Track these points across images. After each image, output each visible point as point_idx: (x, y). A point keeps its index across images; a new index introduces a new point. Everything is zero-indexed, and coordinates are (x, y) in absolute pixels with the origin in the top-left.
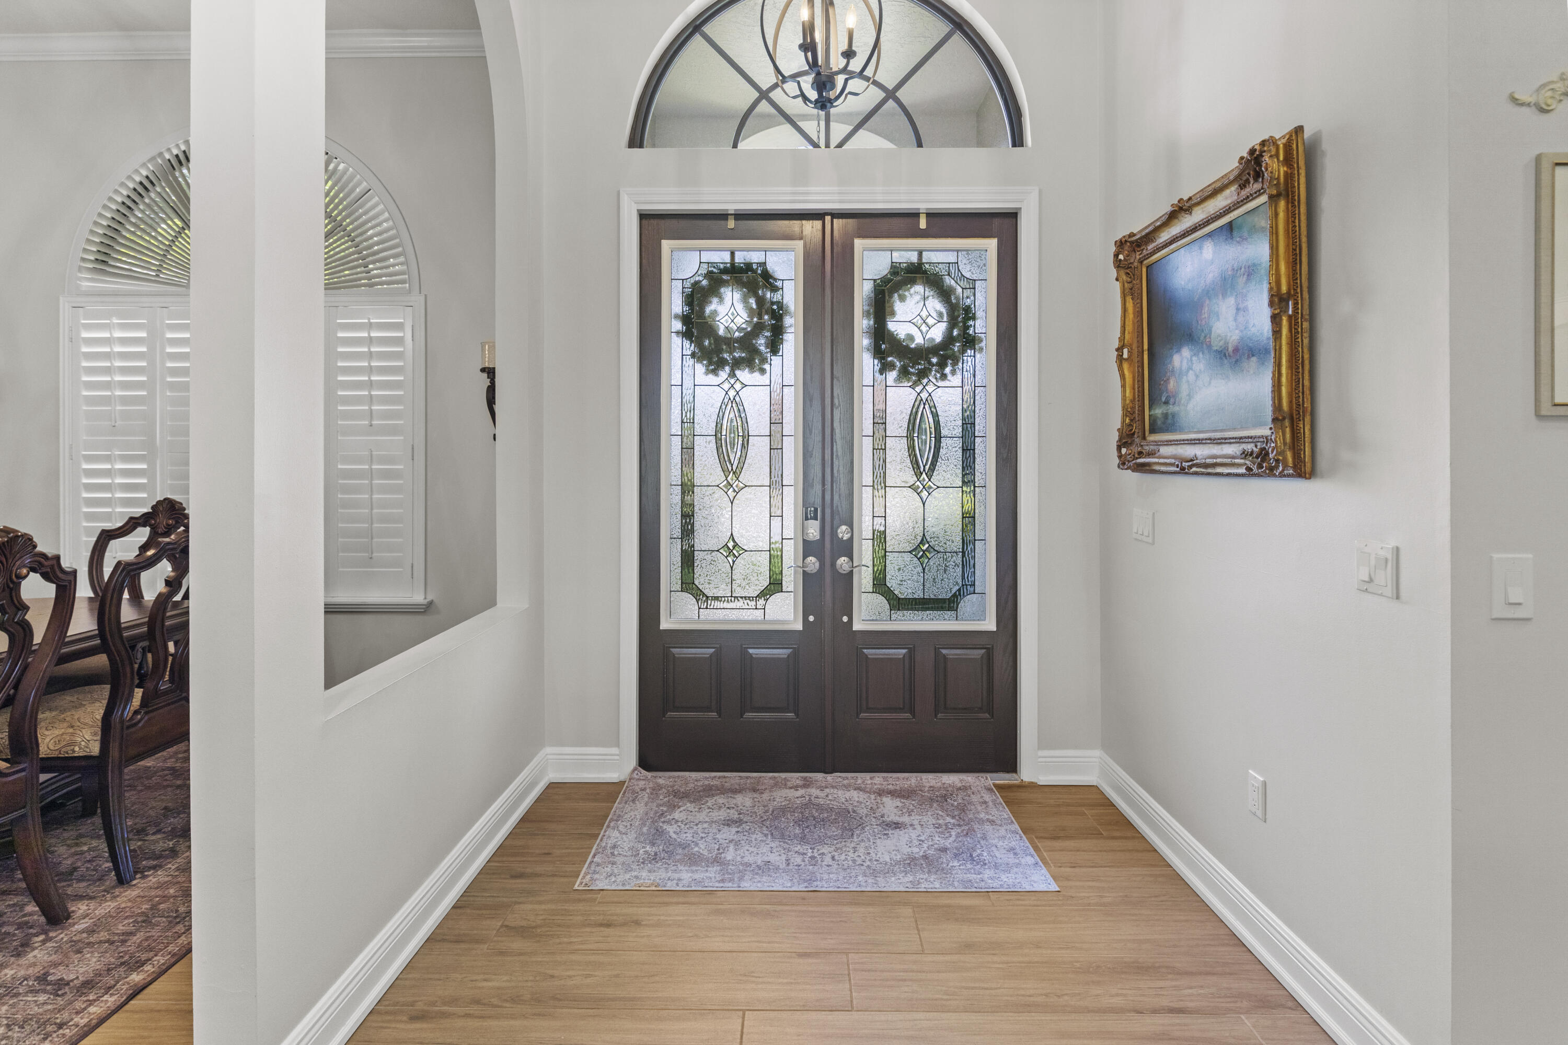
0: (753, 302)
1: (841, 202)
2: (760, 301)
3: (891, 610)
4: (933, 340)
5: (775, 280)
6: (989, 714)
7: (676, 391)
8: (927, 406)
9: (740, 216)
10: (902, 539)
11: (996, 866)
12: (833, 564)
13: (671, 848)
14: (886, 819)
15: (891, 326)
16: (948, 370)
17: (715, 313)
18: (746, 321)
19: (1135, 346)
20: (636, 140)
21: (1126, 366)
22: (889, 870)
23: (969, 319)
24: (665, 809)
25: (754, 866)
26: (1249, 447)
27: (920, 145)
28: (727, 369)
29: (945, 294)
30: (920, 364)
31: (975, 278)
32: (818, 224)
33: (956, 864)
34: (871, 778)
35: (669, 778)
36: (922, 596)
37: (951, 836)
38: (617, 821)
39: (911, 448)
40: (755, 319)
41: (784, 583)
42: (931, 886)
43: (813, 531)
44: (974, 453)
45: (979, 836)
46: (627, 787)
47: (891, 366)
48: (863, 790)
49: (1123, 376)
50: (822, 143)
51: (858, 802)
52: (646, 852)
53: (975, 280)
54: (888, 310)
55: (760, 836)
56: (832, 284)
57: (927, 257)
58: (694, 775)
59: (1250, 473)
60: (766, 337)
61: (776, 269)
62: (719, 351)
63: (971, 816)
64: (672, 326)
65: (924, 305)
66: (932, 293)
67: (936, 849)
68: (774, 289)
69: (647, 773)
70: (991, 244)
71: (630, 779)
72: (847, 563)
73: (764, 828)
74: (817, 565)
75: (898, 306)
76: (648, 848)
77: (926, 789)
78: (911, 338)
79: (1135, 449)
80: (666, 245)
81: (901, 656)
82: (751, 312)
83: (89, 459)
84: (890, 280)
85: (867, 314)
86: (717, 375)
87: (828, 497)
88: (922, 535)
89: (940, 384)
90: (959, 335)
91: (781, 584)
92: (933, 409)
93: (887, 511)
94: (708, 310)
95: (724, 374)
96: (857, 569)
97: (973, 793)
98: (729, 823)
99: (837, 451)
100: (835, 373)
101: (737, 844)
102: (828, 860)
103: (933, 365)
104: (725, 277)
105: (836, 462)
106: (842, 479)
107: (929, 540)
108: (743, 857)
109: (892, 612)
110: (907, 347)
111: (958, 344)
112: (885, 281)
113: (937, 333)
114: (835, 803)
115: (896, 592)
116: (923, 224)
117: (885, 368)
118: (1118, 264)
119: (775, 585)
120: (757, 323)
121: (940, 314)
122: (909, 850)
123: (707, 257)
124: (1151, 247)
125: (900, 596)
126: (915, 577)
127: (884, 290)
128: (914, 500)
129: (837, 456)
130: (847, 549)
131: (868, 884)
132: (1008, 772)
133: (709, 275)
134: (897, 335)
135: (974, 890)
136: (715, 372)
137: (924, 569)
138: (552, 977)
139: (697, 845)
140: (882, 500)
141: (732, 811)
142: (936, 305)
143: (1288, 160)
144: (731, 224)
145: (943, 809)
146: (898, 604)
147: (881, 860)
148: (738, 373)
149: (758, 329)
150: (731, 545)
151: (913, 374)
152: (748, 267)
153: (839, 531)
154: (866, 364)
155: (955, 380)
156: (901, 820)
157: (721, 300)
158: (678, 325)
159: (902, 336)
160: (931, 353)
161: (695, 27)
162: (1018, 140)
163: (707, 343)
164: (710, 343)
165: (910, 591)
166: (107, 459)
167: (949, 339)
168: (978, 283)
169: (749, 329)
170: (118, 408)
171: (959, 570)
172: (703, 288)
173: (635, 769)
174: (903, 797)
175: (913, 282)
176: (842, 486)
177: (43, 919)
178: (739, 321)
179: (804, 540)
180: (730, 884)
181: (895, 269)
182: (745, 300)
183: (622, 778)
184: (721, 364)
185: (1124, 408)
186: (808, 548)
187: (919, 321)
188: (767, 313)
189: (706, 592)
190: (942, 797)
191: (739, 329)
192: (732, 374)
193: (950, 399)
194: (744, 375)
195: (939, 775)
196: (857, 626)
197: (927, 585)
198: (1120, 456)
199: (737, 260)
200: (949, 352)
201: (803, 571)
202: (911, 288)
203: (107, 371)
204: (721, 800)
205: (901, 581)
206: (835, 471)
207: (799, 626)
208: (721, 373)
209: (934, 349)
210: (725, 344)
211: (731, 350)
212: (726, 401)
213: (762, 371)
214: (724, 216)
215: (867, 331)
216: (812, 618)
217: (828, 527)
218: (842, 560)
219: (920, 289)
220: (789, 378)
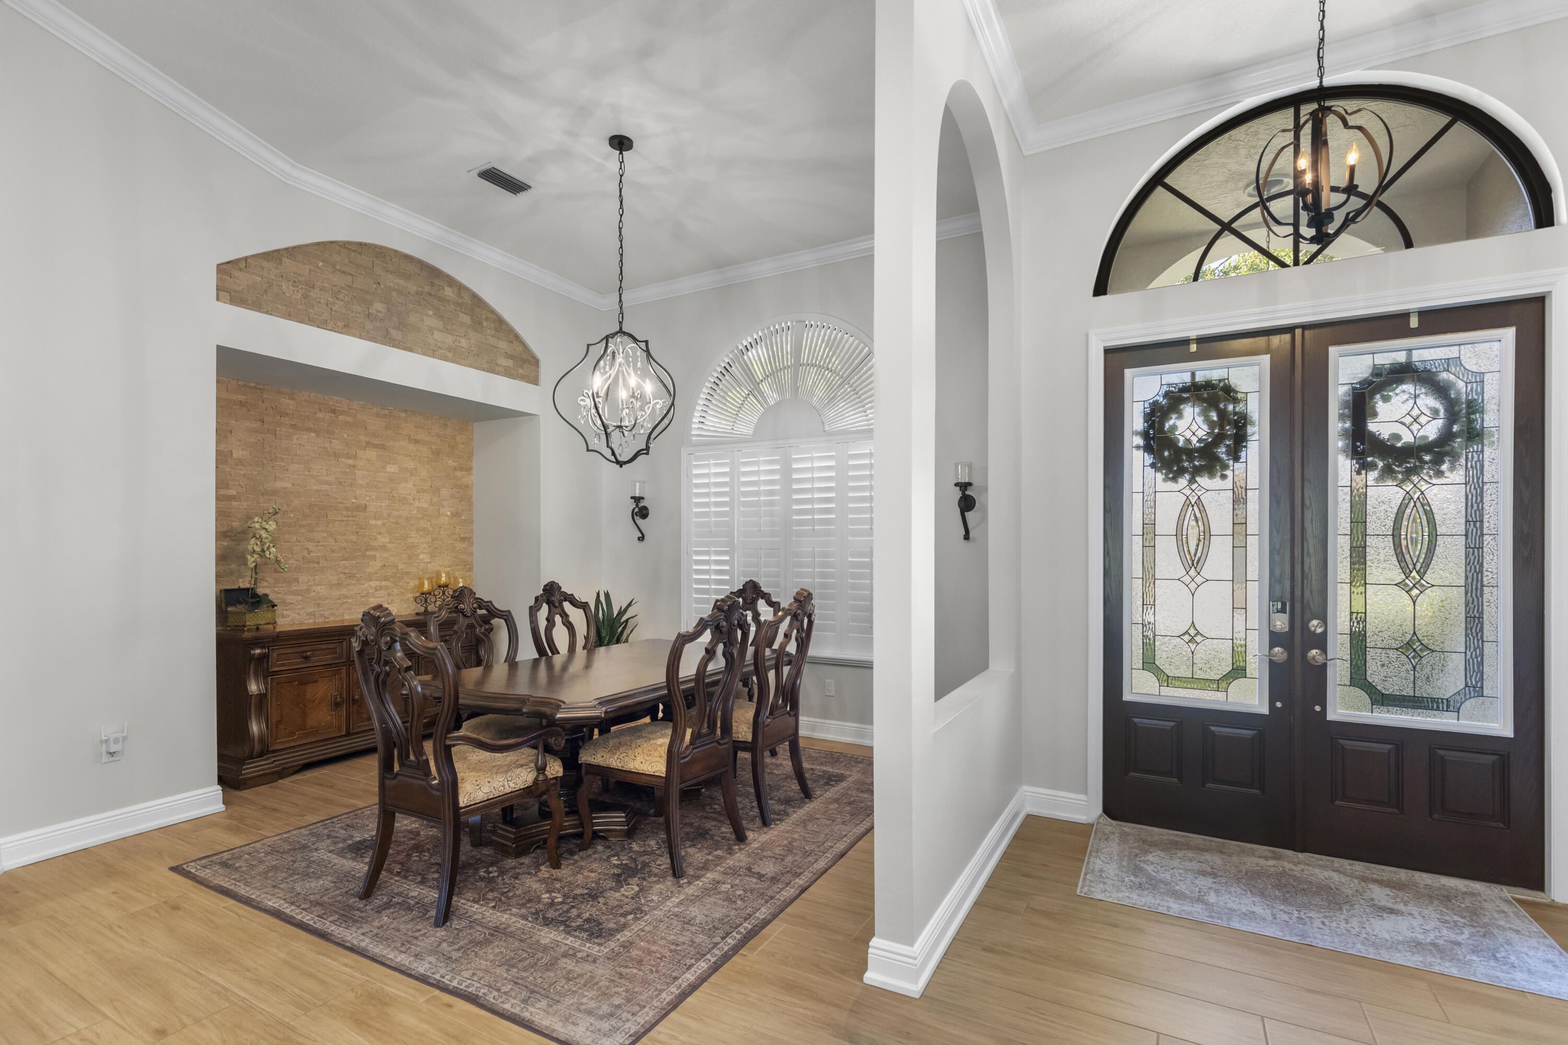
0: (1214, 416)
1: (1313, 314)
2: (1222, 414)
3: (1372, 705)
4: (1426, 437)
5: (1237, 392)
6: (1504, 823)
7: (1138, 498)
8: (1418, 504)
9: (1200, 340)
10: (1386, 636)
11: (1530, 972)
12: (1304, 656)
13: (1153, 882)
14: (1376, 902)
15: (1372, 426)
16: (1444, 467)
17: (1174, 428)
18: (1208, 433)
20: (1101, 288)
22: (1393, 946)
23: (1474, 413)
24: (1138, 851)
25: (1238, 912)
27: (1409, 244)
28: (1187, 476)
29: (1441, 390)
30: (1409, 462)
31: (1483, 371)
32: (1287, 337)
33: (1474, 958)
34: (1350, 865)
35: (1134, 828)
36: (1412, 694)
37: (1463, 933)
38: (1097, 852)
39: (1397, 546)
40: (1216, 431)
41: (1248, 670)
42: (1447, 970)
43: (1281, 623)
44: (1483, 552)
45: (1501, 940)
46: (1096, 829)
47: (1372, 466)
48: (1344, 873)
50: (1289, 260)
51: (1339, 882)
52: (1131, 881)
53: (1483, 373)
54: (1368, 411)
55: (1239, 891)
56: (1303, 392)
57: (1417, 356)
58: (1156, 830)
60: (1228, 446)
61: (1238, 383)
62: (1178, 461)
63: (1486, 920)
64: (1133, 440)
65: (1415, 403)
66: (1423, 390)
67: (1445, 941)
68: (1236, 401)
69: (1112, 821)
70: (1509, 334)
71: (1098, 823)
72: (1320, 655)
73: (1241, 885)
74: (1286, 655)
75: (1380, 406)
76: (1132, 878)
77: (1421, 886)
78: (1397, 437)
80: (1128, 373)
81: (1387, 751)
82: (1211, 424)
83: (697, 553)
84: (1371, 383)
85: (1342, 417)
86: (1177, 482)
87: (1298, 592)
88: (1412, 632)
89: (1434, 481)
90: (1461, 431)
91: (1245, 670)
92: (1425, 507)
93: (1368, 607)
94: (1168, 425)
95: (1183, 481)
96: (1331, 662)
97: (1485, 901)
98: (1204, 873)
99: (1308, 549)
100: (1306, 475)
101: (1217, 892)
102: (1317, 923)
103: (1426, 463)
104: (1185, 395)
105: (1307, 560)
106: (1314, 575)
107: (1421, 638)
108: (1226, 903)
109: (1374, 706)
110: (1393, 447)
111: (1459, 440)
112: (1365, 383)
113: (1432, 430)
114: (1312, 878)
115: (1379, 688)
116: (1414, 322)
117: (1364, 467)
119: (1238, 672)
120: (1219, 434)
121: (1435, 412)
122: (1412, 934)
123: (1169, 379)
125: (1383, 691)
126: (1403, 674)
127: (1364, 393)
128: (1402, 598)
129: (1308, 553)
130: (1321, 642)
131: (1371, 954)
132: (1532, 889)
133: (1167, 395)
134: (1379, 435)
135: (1505, 986)
136: (1174, 479)
137: (1414, 668)
138: (1081, 950)
139: (1177, 885)
140: (1362, 598)
141: (1204, 865)
142: (1428, 401)
144: (1193, 348)
145: (1447, 908)
146: (1381, 699)
147: (1380, 936)
148: (1198, 479)
149: (1218, 439)
150: (1192, 632)
151: (1399, 472)
152: (1208, 385)
153: (1310, 625)
154: (1342, 465)
155: (1457, 476)
156: (1396, 907)
157: (1180, 416)
158: (1139, 441)
159: (1385, 435)
160: (1423, 451)
161: (1158, 180)
162: (1545, 221)
163: (1166, 454)
164: (1170, 455)
165: (1396, 687)
166: (707, 553)
167: (1446, 437)
168: (1487, 377)
169: (1210, 440)
170: (713, 519)
172: (1162, 407)
173: (1100, 816)
174: (1394, 888)
175: (1401, 381)
176: (1314, 583)
177: (733, 837)
178: (1201, 433)
179: (1270, 631)
180: (1219, 921)
181: (1377, 371)
182: (1205, 413)
183: (1090, 821)
184: (1181, 472)
186: (1275, 639)
187: (1408, 420)
188: (1229, 424)
189: (1167, 672)
190: (1446, 898)
191: (1200, 441)
192: (1192, 481)
193: (1449, 496)
194: (1203, 481)
195: (1437, 876)
196: (1331, 716)
197: (1419, 683)
199: (1198, 379)
200: (1447, 448)
201: (1270, 659)
202: (1397, 387)
203: (707, 495)
204: (1190, 854)
205: (1386, 677)
206: (1306, 568)
207: (1265, 710)
208: (1180, 480)
209: (1428, 447)
210: (1186, 455)
211: (1191, 460)
212: (1187, 504)
213: (1224, 477)
214: (1186, 342)
215: (1344, 434)
216: (1279, 705)
217: (1298, 620)
218: (1314, 652)
219: (1408, 387)
220: (1253, 481)
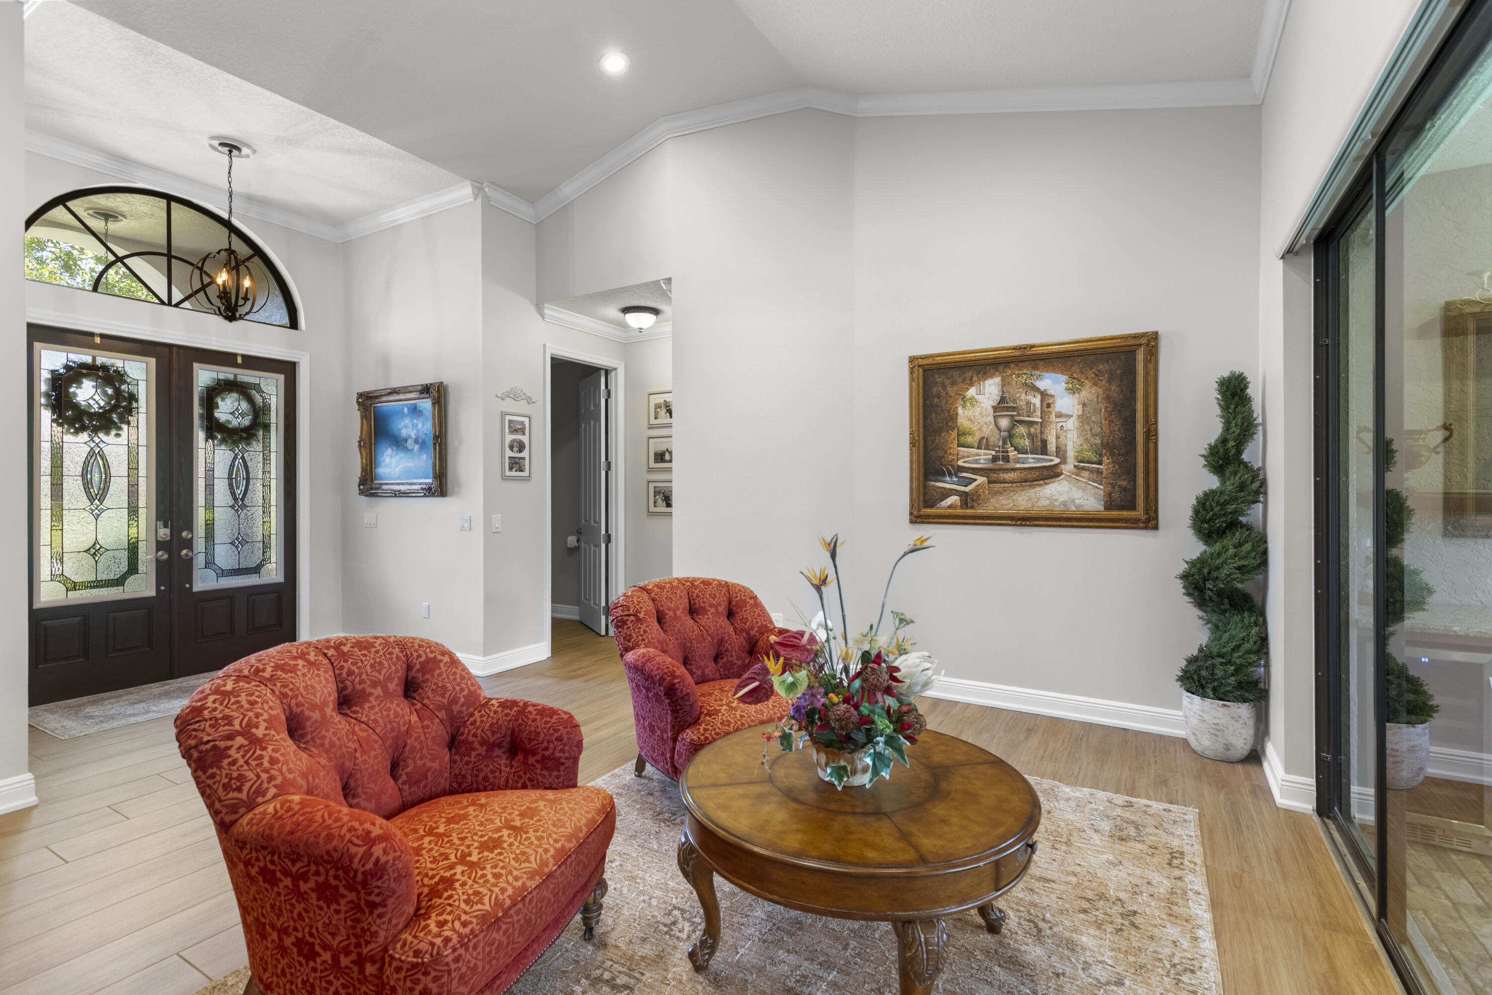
0: (110, 391)
2: (116, 391)
4: (242, 424)
5: (129, 378)
6: (280, 627)
7: (47, 445)
8: (241, 462)
9: (104, 336)
10: (223, 537)
12: (179, 554)
15: (216, 415)
16: (253, 441)
17: (76, 394)
18: (105, 402)
19: (367, 441)
21: (363, 449)
23: (265, 414)
26: (424, 486)
28: (89, 432)
29: (250, 400)
30: (235, 437)
31: (270, 394)
32: (167, 351)
36: (238, 567)
39: (230, 484)
40: (112, 402)
41: (140, 569)
43: (164, 534)
44: (270, 488)
47: (216, 437)
49: (361, 454)
50: (164, 298)
54: (214, 404)
55: (166, 701)
56: (178, 387)
57: (240, 379)
59: (425, 496)
60: (121, 414)
61: (131, 372)
62: (80, 420)
64: (41, 400)
65: (238, 404)
66: (241, 398)
68: (127, 383)
69: (35, 707)
70: (281, 377)
72: (188, 553)
74: (166, 555)
75: (220, 403)
78: (229, 422)
79: (368, 486)
80: (41, 346)
81: (225, 605)
82: (108, 397)
84: (216, 389)
85: (200, 406)
86: (81, 436)
88: (238, 533)
89: (248, 449)
90: (260, 424)
91: (138, 569)
92: (245, 464)
93: (215, 520)
94: (72, 390)
95: (86, 436)
96: (195, 555)
98: (135, 703)
103: (243, 438)
104: (85, 372)
107: (242, 536)
109: (218, 578)
110: (226, 427)
111: (259, 428)
112: (212, 388)
113: (246, 422)
115: (221, 567)
116: (239, 360)
117: (211, 437)
118: (359, 403)
119: (132, 571)
120: (115, 404)
121: (248, 411)
123: (73, 357)
124: (377, 400)
125: (223, 569)
126: (233, 557)
127: (211, 393)
128: (233, 515)
130: (189, 544)
134: (220, 419)
136: (78, 434)
137: (239, 553)
140: (211, 514)
141: (130, 701)
142: (244, 405)
143: (438, 391)
144: (98, 340)
146: (223, 573)
148: (98, 434)
149: (114, 409)
151: (230, 443)
152: (105, 368)
153: (183, 534)
154: (200, 436)
155: (259, 447)
157: (80, 386)
158: (46, 401)
159: (223, 420)
160: (242, 431)
161: (61, 201)
162: (294, 324)
163: (68, 413)
164: (72, 414)
165: (230, 565)
167: (253, 426)
168: (272, 397)
169: (107, 408)
171: (261, 551)
172: (65, 377)
175: (230, 391)
178: (99, 402)
179: (157, 541)
181: (219, 383)
182: (102, 388)
184: (83, 428)
185: (362, 468)
186: (160, 546)
187: (235, 414)
188: (124, 399)
189: (73, 578)
191: (100, 408)
192: (93, 436)
194: (102, 436)
196: (195, 589)
197: (241, 562)
198: (360, 490)
199: (97, 362)
200: (254, 432)
201: (156, 560)
202: (229, 394)
204: (113, 700)
205: (224, 560)
207: (153, 594)
208: (84, 434)
209: (244, 430)
210: (88, 416)
211: (91, 420)
212: (92, 454)
213: (118, 435)
214: (92, 335)
215: (201, 416)
216: (163, 588)
217: (175, 533)
218: (184, 552)
219: (235, 395)
220: (143, 441)
